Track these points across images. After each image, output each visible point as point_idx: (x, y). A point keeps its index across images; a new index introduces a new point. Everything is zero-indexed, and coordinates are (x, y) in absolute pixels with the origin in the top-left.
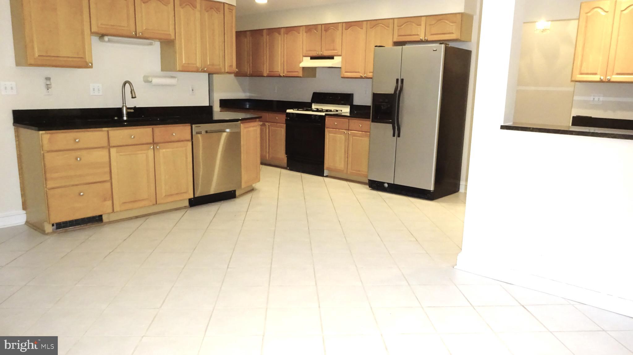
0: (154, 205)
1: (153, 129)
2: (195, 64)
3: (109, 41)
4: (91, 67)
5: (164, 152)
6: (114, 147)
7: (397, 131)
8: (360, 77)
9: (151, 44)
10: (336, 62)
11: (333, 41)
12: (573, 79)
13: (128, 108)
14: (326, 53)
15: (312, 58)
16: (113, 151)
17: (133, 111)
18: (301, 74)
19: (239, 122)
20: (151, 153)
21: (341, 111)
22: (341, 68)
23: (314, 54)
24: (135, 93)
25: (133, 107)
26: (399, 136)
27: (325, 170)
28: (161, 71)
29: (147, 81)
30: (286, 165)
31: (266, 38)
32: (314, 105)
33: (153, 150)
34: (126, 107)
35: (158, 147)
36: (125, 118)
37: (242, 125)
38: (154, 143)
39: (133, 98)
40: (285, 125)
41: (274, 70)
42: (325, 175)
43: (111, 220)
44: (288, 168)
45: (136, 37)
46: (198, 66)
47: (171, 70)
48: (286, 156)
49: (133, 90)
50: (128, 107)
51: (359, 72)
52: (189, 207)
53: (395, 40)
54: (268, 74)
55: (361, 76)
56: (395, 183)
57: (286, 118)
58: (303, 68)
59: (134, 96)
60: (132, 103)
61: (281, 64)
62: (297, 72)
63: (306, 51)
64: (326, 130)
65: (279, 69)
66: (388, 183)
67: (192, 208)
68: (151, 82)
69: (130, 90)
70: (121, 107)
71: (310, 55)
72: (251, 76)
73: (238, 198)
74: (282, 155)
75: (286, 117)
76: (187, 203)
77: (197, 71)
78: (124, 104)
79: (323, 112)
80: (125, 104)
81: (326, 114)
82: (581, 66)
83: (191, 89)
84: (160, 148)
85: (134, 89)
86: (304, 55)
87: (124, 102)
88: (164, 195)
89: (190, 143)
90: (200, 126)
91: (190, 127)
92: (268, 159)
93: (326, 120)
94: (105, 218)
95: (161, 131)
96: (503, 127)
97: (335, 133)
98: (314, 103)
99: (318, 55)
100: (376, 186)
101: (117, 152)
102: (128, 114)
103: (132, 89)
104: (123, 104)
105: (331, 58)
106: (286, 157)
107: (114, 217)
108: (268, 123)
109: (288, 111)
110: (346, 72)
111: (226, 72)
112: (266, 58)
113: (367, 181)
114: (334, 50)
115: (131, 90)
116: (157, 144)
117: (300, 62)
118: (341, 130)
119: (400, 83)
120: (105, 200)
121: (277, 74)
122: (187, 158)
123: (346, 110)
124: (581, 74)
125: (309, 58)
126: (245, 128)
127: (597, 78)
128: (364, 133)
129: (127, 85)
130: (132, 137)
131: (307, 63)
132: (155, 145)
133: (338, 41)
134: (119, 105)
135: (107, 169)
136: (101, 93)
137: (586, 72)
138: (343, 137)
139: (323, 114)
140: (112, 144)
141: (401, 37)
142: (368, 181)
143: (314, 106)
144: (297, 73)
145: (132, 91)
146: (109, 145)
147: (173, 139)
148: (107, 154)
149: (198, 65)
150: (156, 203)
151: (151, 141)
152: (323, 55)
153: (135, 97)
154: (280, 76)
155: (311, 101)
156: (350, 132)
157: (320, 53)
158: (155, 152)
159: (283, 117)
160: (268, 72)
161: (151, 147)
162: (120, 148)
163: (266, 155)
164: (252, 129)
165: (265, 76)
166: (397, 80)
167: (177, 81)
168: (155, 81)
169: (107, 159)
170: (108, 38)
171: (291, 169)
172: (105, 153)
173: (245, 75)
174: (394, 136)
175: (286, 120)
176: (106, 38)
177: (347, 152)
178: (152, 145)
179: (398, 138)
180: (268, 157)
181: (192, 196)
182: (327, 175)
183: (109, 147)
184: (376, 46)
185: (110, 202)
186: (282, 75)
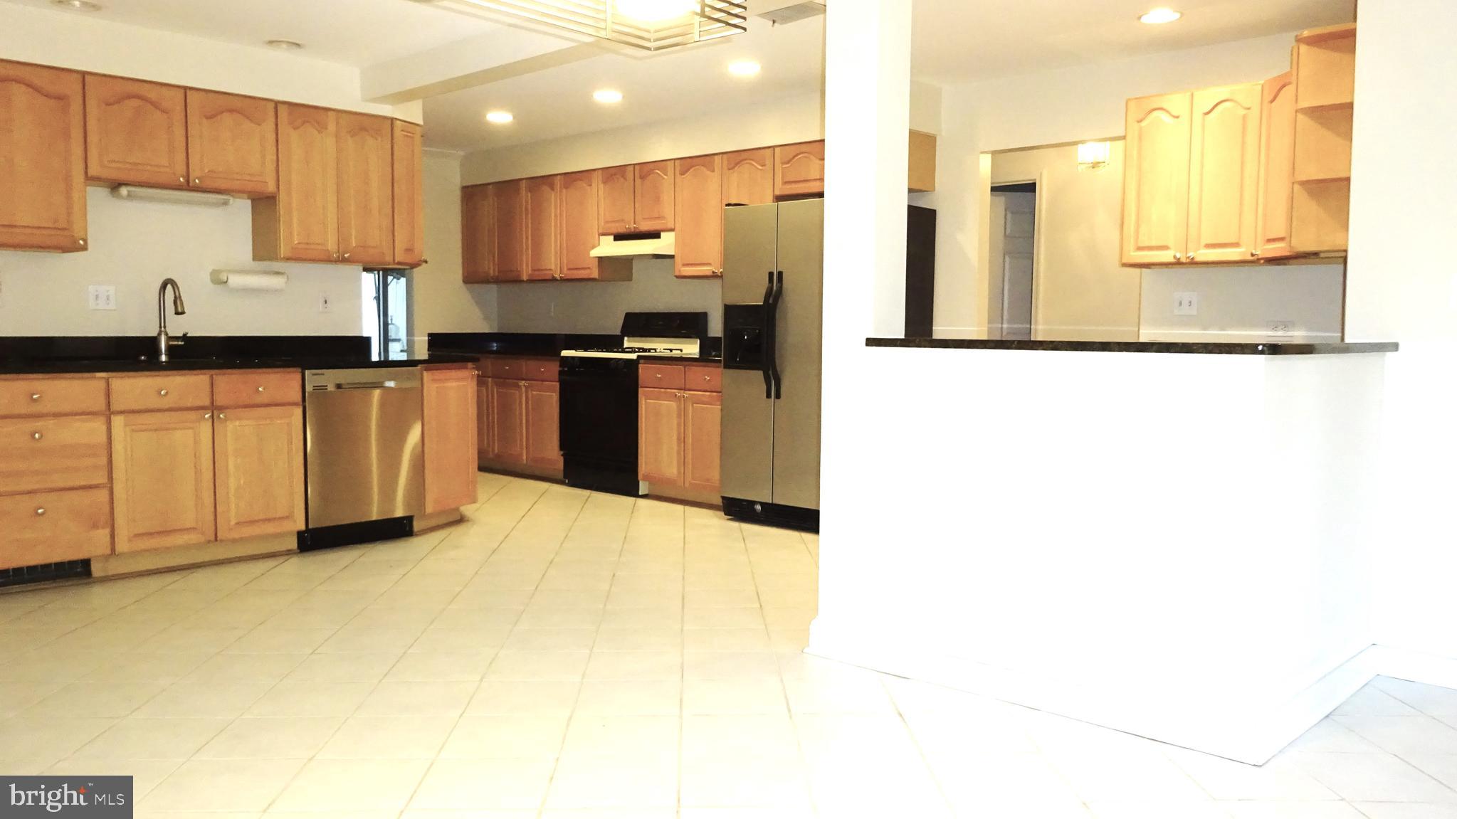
0: (209, 542)
1: (212, 376)
2: (322, 244)
3: (130, 196)
4: (84, 248)
5: (236, 429)
6: (121, 412)
7: (774, 385)
8: (710, 273)
9: (225, 203)
10: (665, 244)
11: (657, 199)
12: (1125, 261)
13: (170, 338)
14: (645, 226)
15: (619, 237)
16: (118, 421)
17: (183, 343)
18: (595, 274)
19: (419, 367)
20: (205, 429)
21: (679, 351)
22: (672, 257)
23: (621, 229)
24: (182, 304)
25: (181, 335)
26: (778, 396)
27: (640, 482)
28: (251, 259)
29: (218, 280)
30: (560, 476)
31: (525, 195)
32: (629, 341)
33: (210, 420)
34: (166, 334)
35: (221, 416)
36: (164, 358)
37: (425, 373)
38: (214, 408)
39: (177, 313)
40: (558, 384)
41: (544, 268)
42: (640, 493)
43: (110, 573)
44: (567, 481)
45: (188, 187)
46: (329, 249)
47: (270, 259)
48: (562, 453)
49: (180, 297)
50: (171, 334)
51: (709, 264)
52: (299, 551)
53: (778, 193)
54: (530, 275)
55: (713, 272)
56: (774, 502)
57: (561, 369)
58: (601, 259)
59: (180, 310)
60: (177, 327)
61: (556, 253)
62: (589, 268)
63: (607, 222)
64: (640, 390)
65: (553, 263)
66: (761, 504)
67: (306, 554)
68: (227, 282)
69: (173, 298)
70: (154, 333)
71: (611, 231)
72: (497, 281)
73: (417, 535)
74: (552, 453)
75: (560, 366)
76: (293, 544)
77: (329, 260)
78: (163, 329)
79: (635, 352)
80: (165, 327)
81: (638, 356)
82: (1137, 232)
83: (322, 301)
84: (226, 420)
85: (181, 295)
86: (601, 231)
87: (163, 325)
88: (233, 523)
89: (299, 411)
90: (323, 374)
91: (299, 376)
92: (525, 462)
93: (640, 370)
94: (96, 570)
95: (231, 383)
96: (871, 342)
97: (658, 399)
98: (628, 336)
99: (628, 231)
100: (739, 510)
101: (126, 425)
102: (170, 349)
103: (177, 294)
104: (160, 327)
105: (655, 235)
106: (562, 455)
107: (116, 567)
108: (523, 382)
109: (565, 353)
110: (685, 265)
111: (396, 261)
112: (527, 238)
113: (719, 502)
114: (658, 218)
115: (175, 297)
116: (221, 409)
117: (594, 247)
118: (669, 390)
119: (776, 280)
120: (95, 526)
121: (548, 275)
122: (290, 442)
123: (691, 348)
124: (1140, 249)
125: (612, 237)
126: (434, 380)
127: (1167, 256)
128: (715, 394)
129: (169, 287)
130: (162, 393)
131: (609, 248)
132: (215, 412)
133: (667, 197)
134: (152, 332)
135: (104, 460)
136: (112, 306)
137: (1147, 244)
138: (673, 405)
139: (634, 356)
140: (114, 407)
141: (788, 186)
142: (721, 500)
143: (627, 343)
144: (587, 272)
145: (177, 300)
146: (109, 409)
147: (259, 400)
148: (104, 428)
149: (331, 245)
150: (216, 540)
151: (207, 402)
152: (637, 230)
153: (183, 313)
154: (554, 280)
155: (621, 332)
156: (686, 394)
157: (631, 226)
158: (215, 425)
159: (553, 368)
160: (530, 272)
161: (207, 416)
162: (132, 416)
163: (522, 454)
164: (454, 384)
165: (525, 279)
166: (771, 274)
167: (286, 283)
168: (235, 280)
169: (103, 438)
170: (129, 191)
171: (573, 484)
172: (98, 425)
173: (486, 280)
174: (768, 396)
175: (561, 373)
176: (124, 191)
177: (682, 440)
178: (210, 411)
179: (776, 400)
180: (525, 457)
181: (303, 527)
182: (646, 492)
183: (108, 413)
184: (729, 205)
185: (107, 531)
186: (557, 276)
